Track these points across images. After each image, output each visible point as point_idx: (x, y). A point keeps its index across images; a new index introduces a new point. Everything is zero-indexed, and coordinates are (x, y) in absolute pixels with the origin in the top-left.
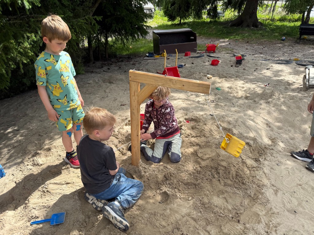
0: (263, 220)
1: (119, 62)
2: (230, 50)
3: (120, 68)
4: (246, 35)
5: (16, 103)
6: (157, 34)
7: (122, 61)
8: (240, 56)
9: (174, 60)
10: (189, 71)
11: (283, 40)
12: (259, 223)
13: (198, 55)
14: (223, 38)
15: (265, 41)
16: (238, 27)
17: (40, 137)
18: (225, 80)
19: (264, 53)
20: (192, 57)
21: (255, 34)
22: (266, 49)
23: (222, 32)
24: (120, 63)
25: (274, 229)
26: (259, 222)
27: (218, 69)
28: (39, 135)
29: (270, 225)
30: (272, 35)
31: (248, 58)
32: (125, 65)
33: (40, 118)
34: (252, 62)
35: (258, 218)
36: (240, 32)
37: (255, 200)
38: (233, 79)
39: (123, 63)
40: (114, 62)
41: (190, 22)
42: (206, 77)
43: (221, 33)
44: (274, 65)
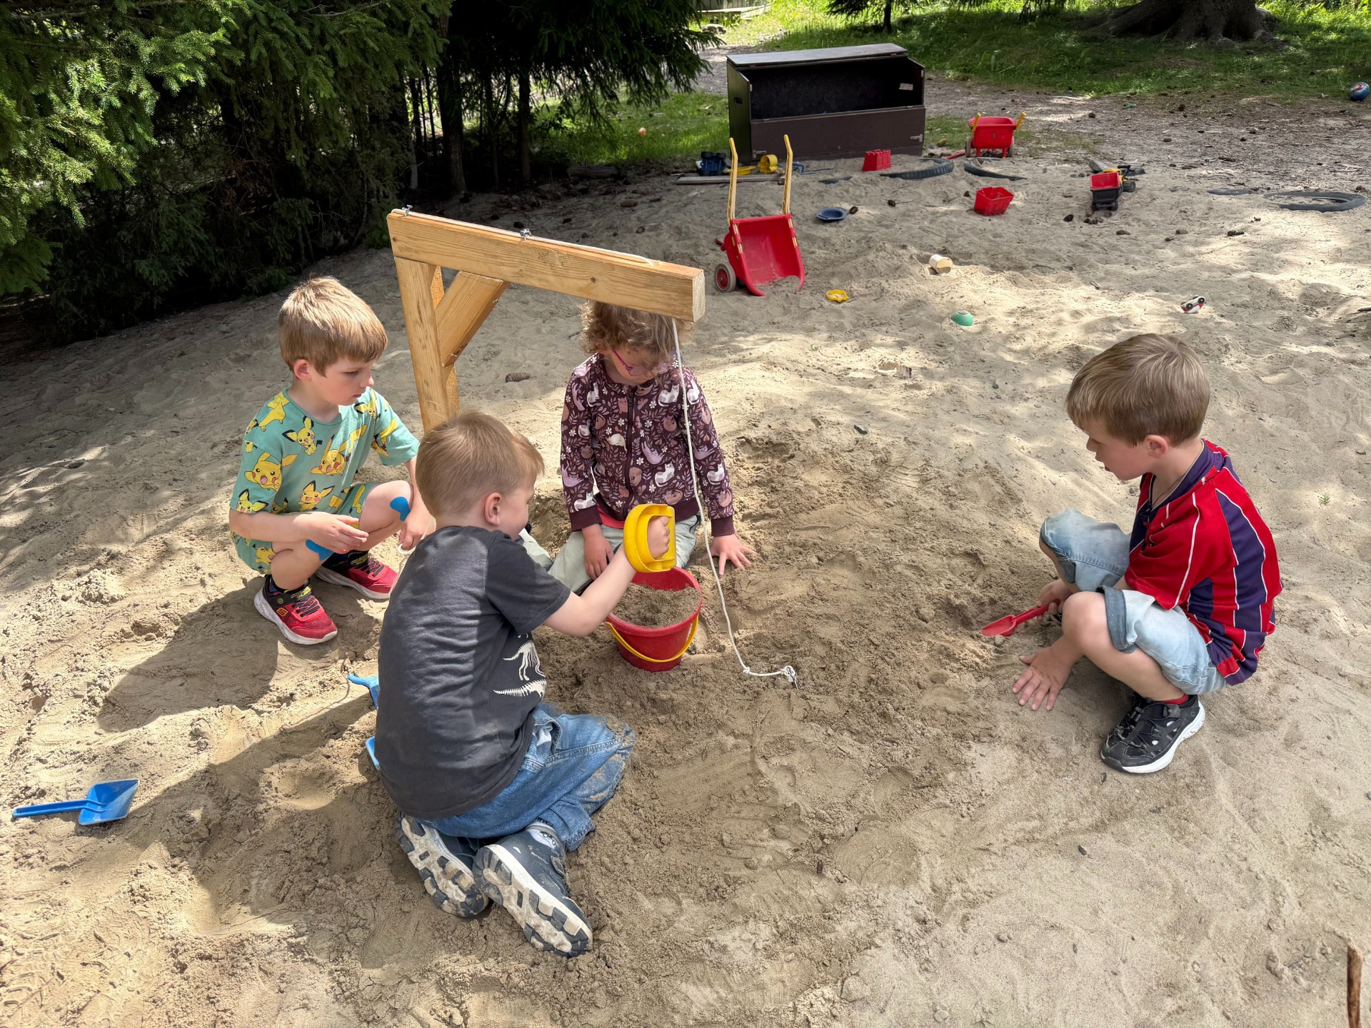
0: (925, 875)
1: (569, 194)
2: (1084, 147)
3: (566, 221)
4: (1185, 73)
5: (111, 361)
6: (744, 73)
7: (584, 192)
8: (1115, 170)
9: (806, 190)
10: (864, 238)
11: (1358, 99)
12: (904, 884)
13: (929, 165)
14: (1071, 91)
15: (1264, 104)
16: (1154, 38)
17: (147, 493)
18: (1008, 279)
19: (1245, 158)
20: (893, 176)
21: (1229, 69)
22: (1261, 139)
23: (1073, 61)
24: (575, 200)
25: (961, 912)
26: (908, 878)
27: (999, 230)
28: (147, 487)
29: (949, 893)
30: (1312, 74)
31: (1154, 180)
32: (593, 208)
33: (174, 421)
34: (1166, 200)
35: (909, 864)
36: (1159, 58)
37: (925, 790)
38: (1048, 279)
39: (587, 201)
40: (549, 196)
41: (934, 17)
42: (926, 268)
43: (1067, 68)
44: (1267, 216)
